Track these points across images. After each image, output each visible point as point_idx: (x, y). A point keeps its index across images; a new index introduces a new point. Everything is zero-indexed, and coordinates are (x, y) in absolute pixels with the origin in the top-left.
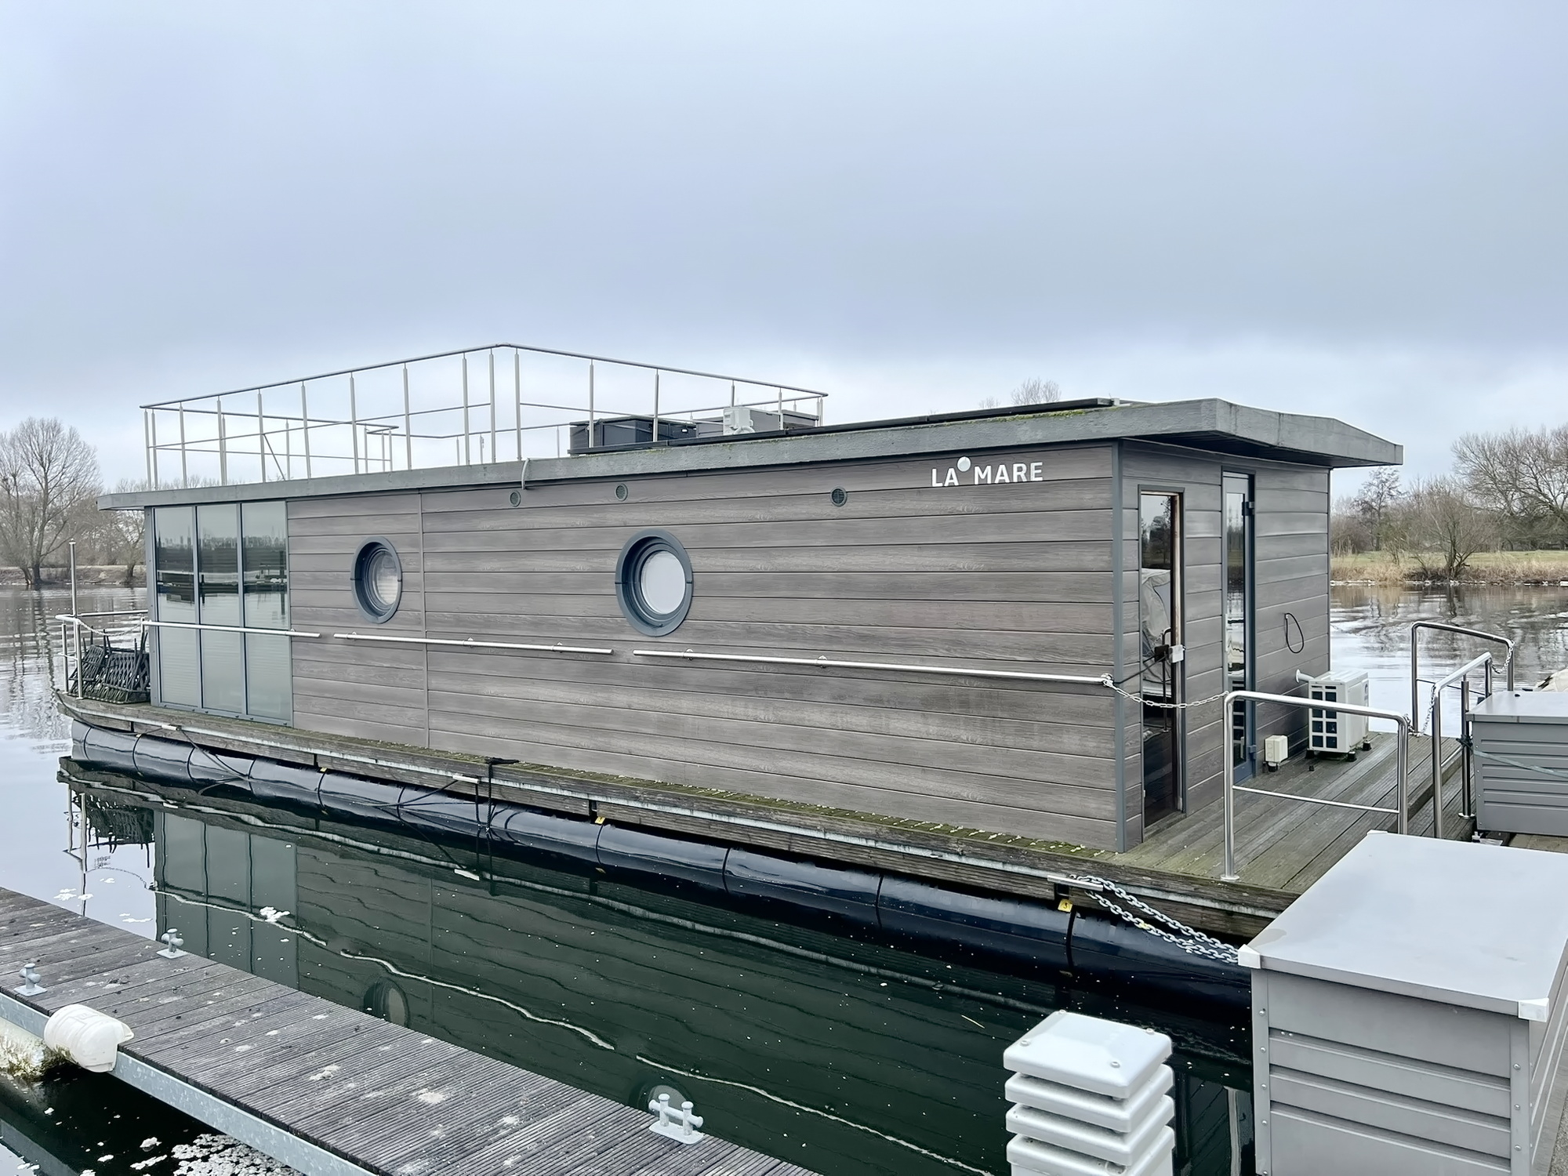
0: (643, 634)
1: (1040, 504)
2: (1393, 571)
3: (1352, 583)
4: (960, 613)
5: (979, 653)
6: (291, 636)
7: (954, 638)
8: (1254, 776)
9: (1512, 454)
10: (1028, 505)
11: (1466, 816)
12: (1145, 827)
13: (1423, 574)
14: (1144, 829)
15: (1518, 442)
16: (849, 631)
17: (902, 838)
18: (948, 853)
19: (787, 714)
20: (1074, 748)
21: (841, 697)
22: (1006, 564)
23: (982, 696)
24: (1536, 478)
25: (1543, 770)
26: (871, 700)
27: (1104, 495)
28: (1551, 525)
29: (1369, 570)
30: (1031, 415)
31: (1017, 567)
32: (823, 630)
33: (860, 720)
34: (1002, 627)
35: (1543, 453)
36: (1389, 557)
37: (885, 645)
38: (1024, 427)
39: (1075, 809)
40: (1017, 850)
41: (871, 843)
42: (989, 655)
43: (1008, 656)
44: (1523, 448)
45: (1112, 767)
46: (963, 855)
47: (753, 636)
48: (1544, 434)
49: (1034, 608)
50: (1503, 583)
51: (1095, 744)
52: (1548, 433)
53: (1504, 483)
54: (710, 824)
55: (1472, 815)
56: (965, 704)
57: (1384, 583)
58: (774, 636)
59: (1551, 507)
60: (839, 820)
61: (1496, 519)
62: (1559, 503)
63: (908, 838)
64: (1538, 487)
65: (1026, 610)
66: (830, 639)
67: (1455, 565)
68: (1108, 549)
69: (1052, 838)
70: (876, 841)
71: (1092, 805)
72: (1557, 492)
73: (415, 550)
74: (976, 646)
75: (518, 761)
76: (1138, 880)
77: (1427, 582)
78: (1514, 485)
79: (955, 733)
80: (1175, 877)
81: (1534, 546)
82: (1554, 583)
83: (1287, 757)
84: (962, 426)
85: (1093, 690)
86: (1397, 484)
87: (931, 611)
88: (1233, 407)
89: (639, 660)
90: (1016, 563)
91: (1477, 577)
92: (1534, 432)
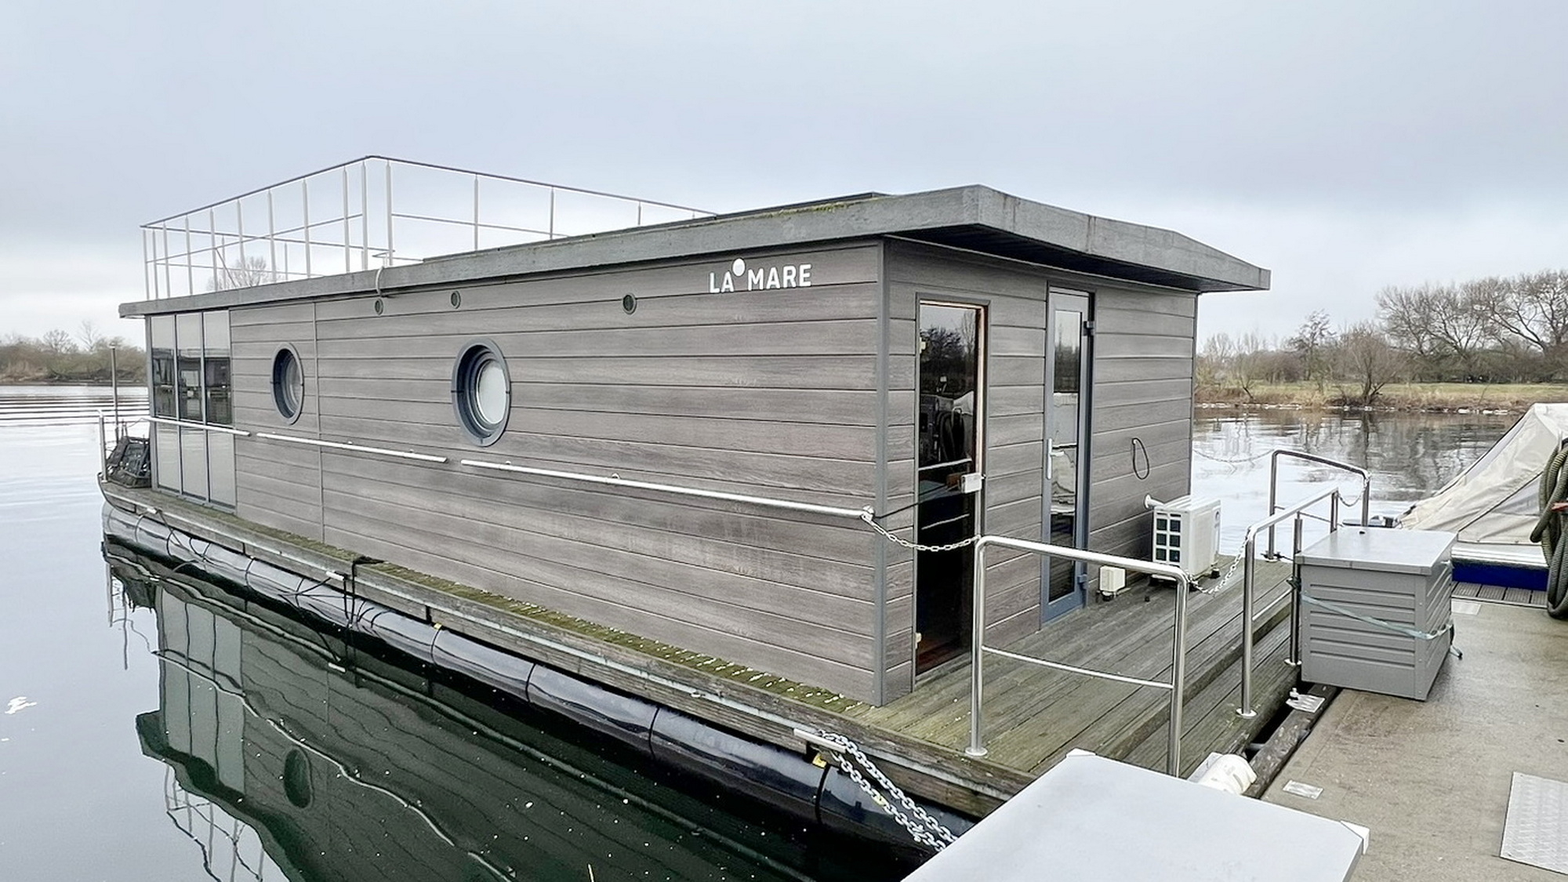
0: (472, 442)
1: (808, 313)
2: (1317, 398)
3: (1282, 407)
4: (734, 433)
5: (750, 478)
6: (235, 435)
7: (728, 460)
8: (1084, 607)
9: (1425, 303)
10: (797, 313)
11: (1293, 664)
12: (917, 674)
13: (1342, 401)
14: (915, 678)
15: (1430, 293)
16: (638, 449)
17: (669, 673)
18: (710, 693)
19: (587, 533)
20: (837, 587)
21: (630, 518)
22: (777, 380)
23: (752, 525)
24: (1444, 323)
25: (1376, 621)
26: (656, 523)
27: (870, 303)
28: (1454, 364)
29: (1298, 396)
30: (795, 210)
31: (786, 384)
32: (616, 447)
33: (646, 543)
34: (772, 450)
35: (1451, 302)
36: (1315, 386)
37: (669, 464)
38: (789, 224)
39: (835, 654)
40: (770, 697)
41: (644, 675)
42: (760, 480)
43: (777, 483)
44: (1435, 297)
45: (872, 611)
46: (722, 697)
47: (558, 449)
48: (1453, 287)
49: (801, 429)
50: (1410, 409)
51: (856, 585)
52: (1457, 287)
53: (1417, 327)
54: (516, 640)
55: (1299, 663)
56: (737, 532)
57: (1310, 408)
58: (576, 451)
59: (1456, 347)
60: (616, 648)
61: (1409, 358)
62: (1464, 345)
63: (675, 673)
64: (1446, 330)
65: (794, 429)
66: (623, 456)
67: (1370, 393)
68: (872, 366)
69: (814, 684)
70: (649, 674)
71: (851, 651)
72: (1461, 335)
73: (312, 357)
74: (747, 469)
75: (382, 562)
76: (881, 744)
77: (1346, 409)
78: (1426, 329)
79: (729, 563)
80: (919, 746)
81: (1440, 379)
82: (1453, 411)
83: (1123, 585)
84: (732, 224)
85: (853, 524)
86: (1327, 326)
87: (708, 430)
88: (1009, 199)
89: (469, 470)
90: (787, 379)
91: (1387, 404)
92: (1446, 285)
